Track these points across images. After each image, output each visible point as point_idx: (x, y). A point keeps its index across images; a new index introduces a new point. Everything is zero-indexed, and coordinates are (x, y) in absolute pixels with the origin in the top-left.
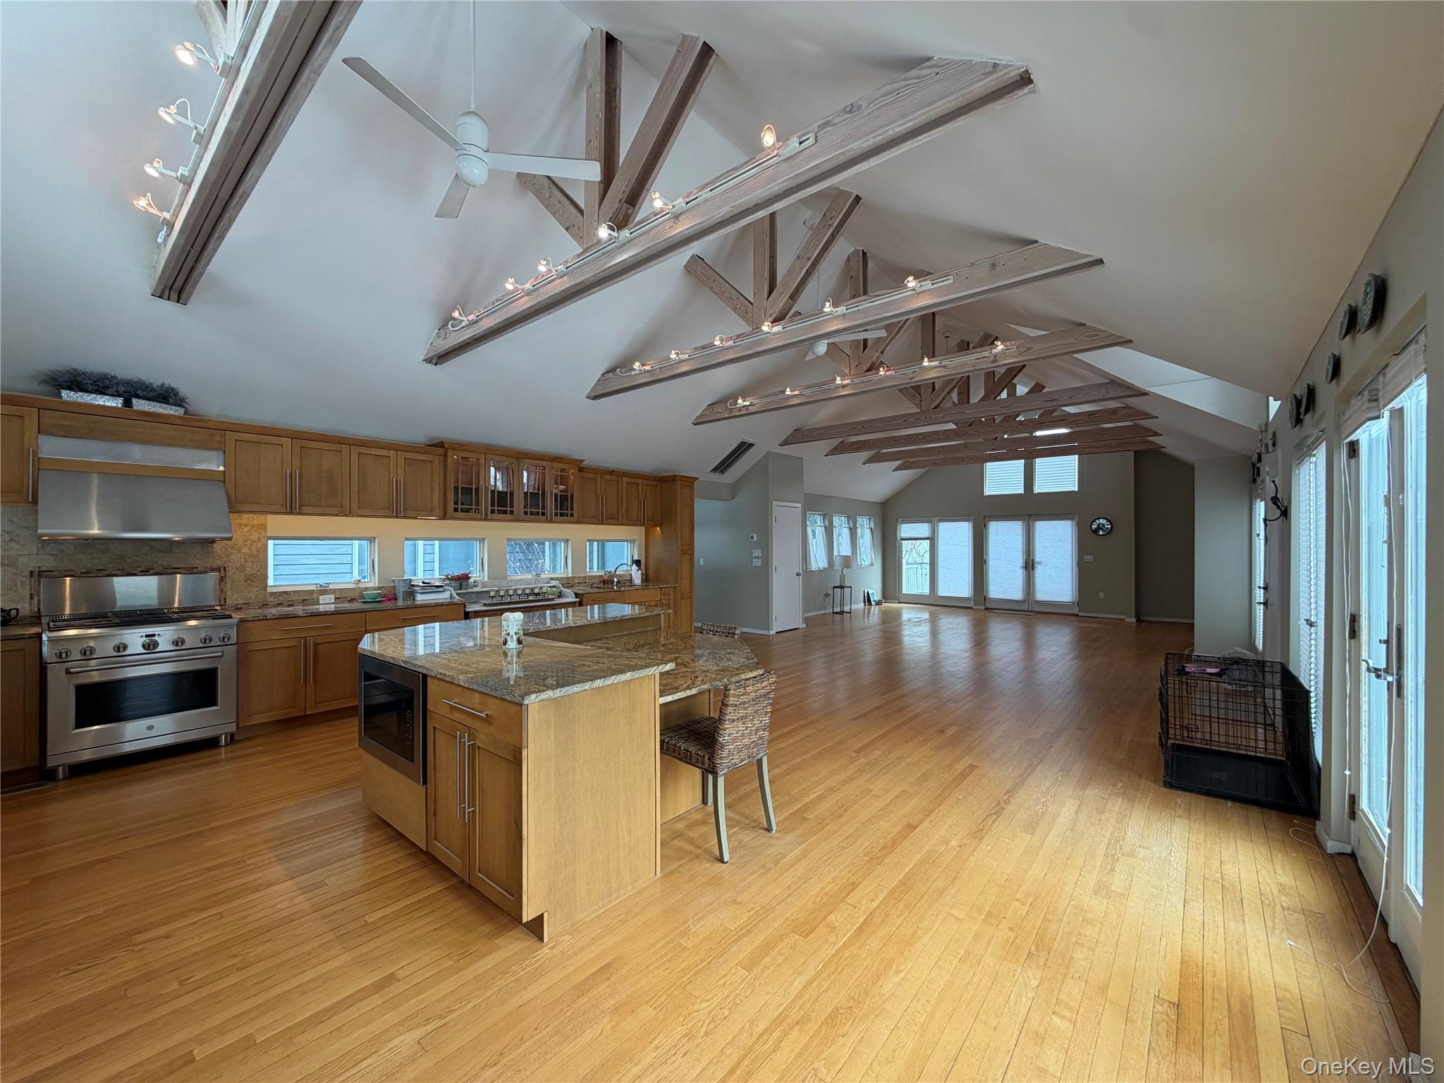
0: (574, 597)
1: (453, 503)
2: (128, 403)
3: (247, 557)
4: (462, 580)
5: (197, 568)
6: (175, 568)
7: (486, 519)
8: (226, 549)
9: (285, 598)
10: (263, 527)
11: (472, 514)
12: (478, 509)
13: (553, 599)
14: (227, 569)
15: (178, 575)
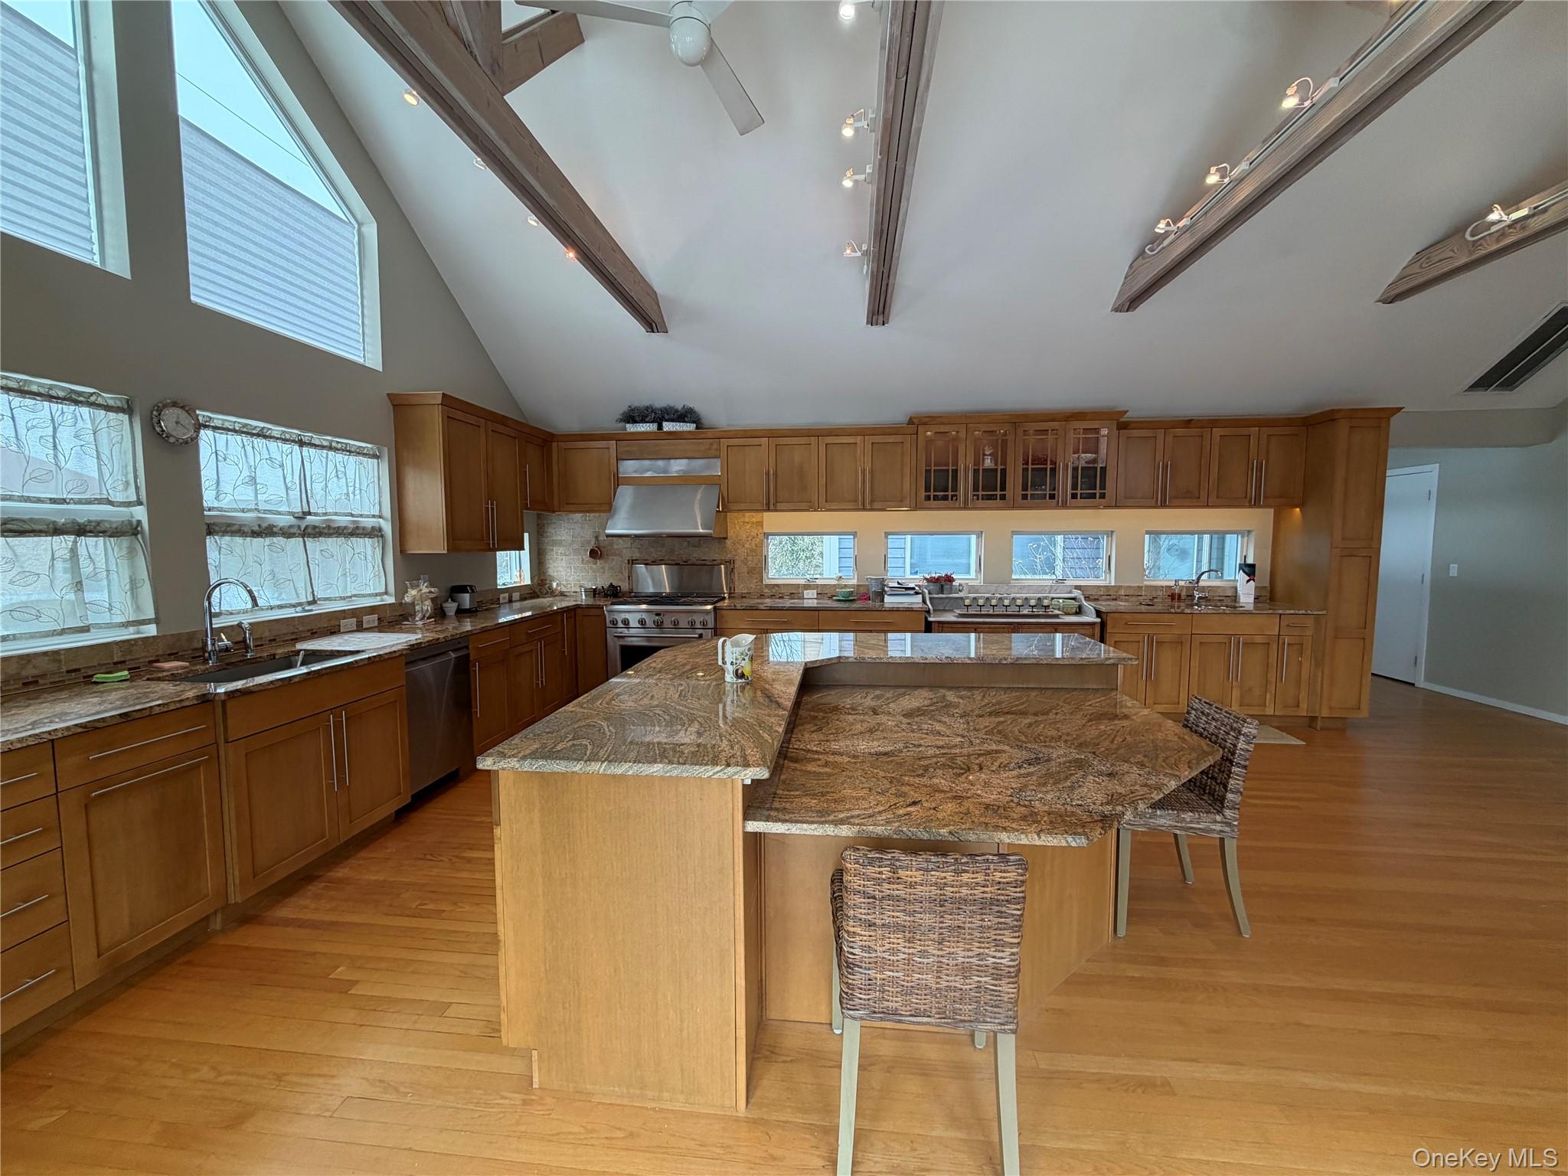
0: (1095, 616)
1: (923, 490)
2: (660, 427)
3: (749, 552)
4: (943, 583)
5: (716, 560)
7: (965, 508)
9: (777, 591)
10: (760, 524)
11: (949, 503)
12: (956, 495)
13: (1057, 616)
14: (733, 562)
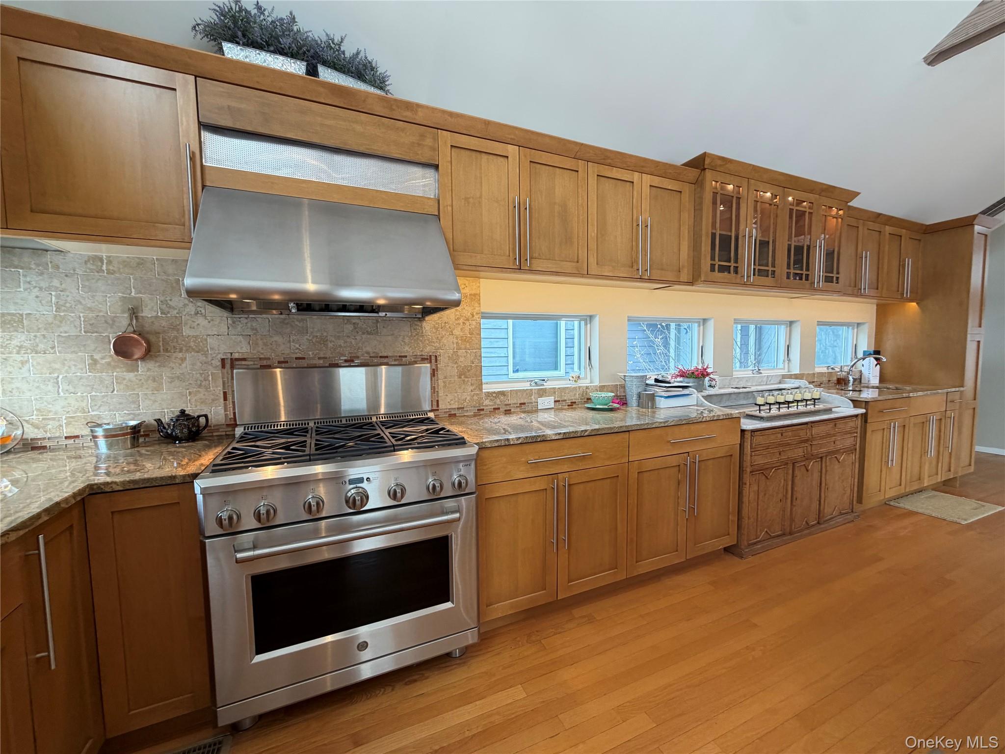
0: (853, 407)
1: (709, 259)
2: (312, 71)
3: (460, 342)
5: (406, 357)
6: (381, 357)
8: (437, 329)
9: (502, 402)
10: (476, 298)
11: (730, 275)
12: (737, 268)
14: (438, 358)
15: (383, 367)
